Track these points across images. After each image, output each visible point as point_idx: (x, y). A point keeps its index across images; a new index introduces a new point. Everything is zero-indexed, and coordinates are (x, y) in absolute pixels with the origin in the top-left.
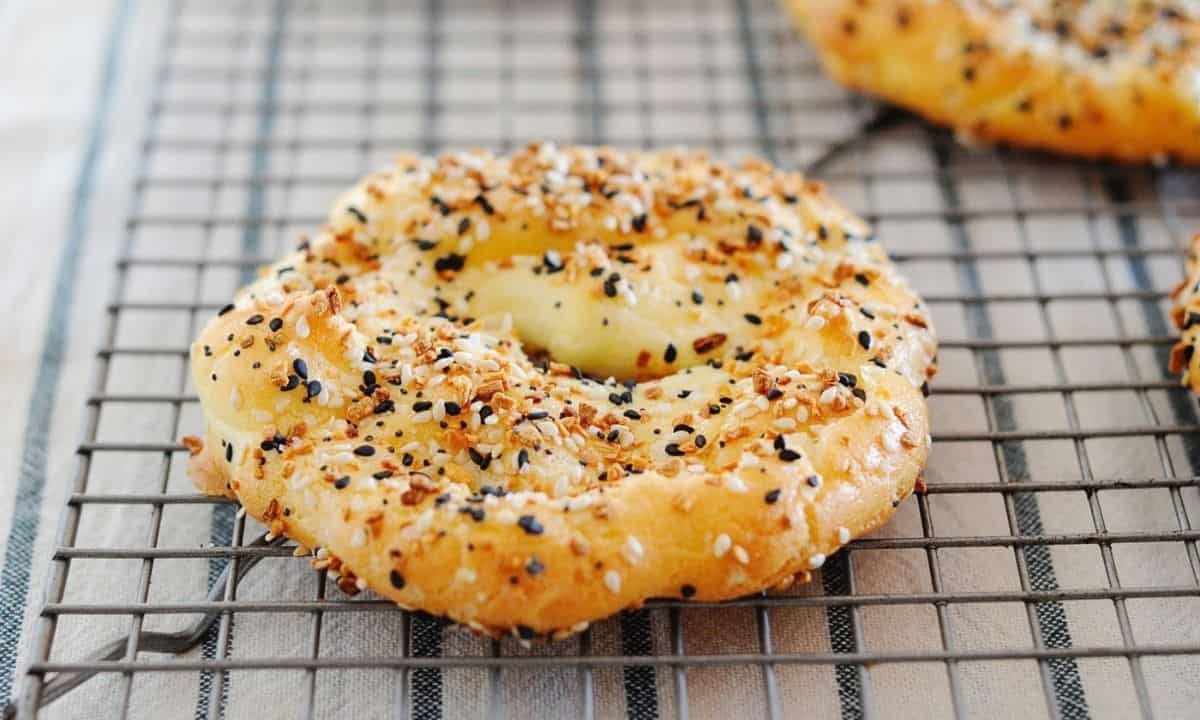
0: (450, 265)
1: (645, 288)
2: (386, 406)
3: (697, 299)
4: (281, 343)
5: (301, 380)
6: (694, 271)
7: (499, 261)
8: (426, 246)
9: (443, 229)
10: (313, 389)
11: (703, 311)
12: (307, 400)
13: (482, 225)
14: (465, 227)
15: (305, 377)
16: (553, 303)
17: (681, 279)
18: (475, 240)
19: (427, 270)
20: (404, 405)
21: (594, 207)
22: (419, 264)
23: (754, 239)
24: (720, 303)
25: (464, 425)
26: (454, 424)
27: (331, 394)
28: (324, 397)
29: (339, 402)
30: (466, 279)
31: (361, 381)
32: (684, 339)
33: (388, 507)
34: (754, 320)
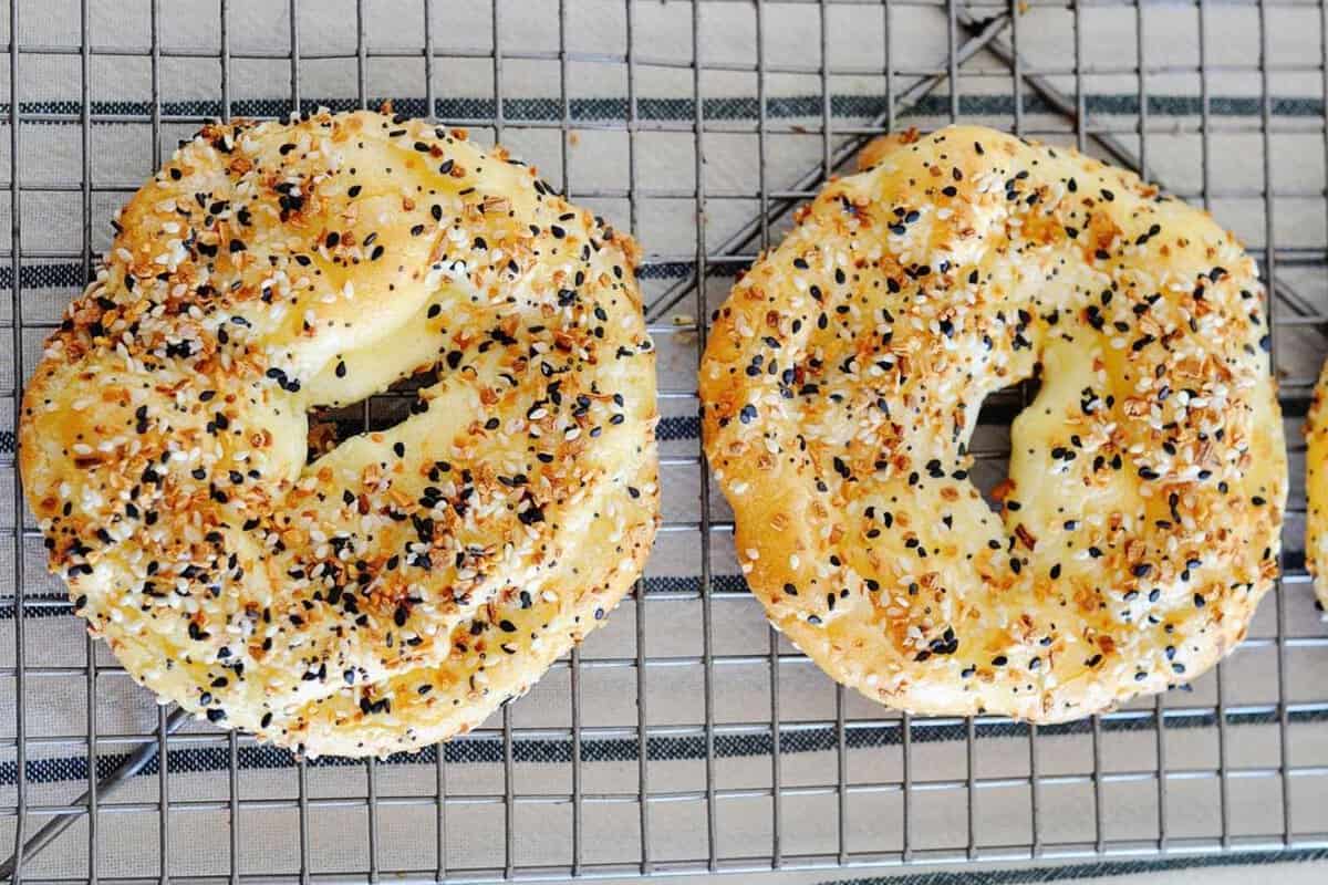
0: (1093, 318)
1: (1070, 482)
2: (894, 286)
3: (1069, 525)
4: (932, 199)
5: (904, 218)
6: (1099, 521)
7: (1101, 359)
8: (1107, 297)
9: (1121, 309)
10: (898, 229)
11: (1059, 532)
12: (890, 226)
13: (1122, 342)
14: (1122, 327)
15: (907, 221)
16: (1052, 408)
17: (1088, 510)
18: (1110, 338)
19: (1084, 302)
20: (893, 302)
21: (1153, 434)
22: (1088, 293)
23: (1139, 570)
24: (1070, 544)
25: (876, 349)
26: (875, 342)
27: (900, 243)
28: (894, 238)
29: (894, 250)
30: (1085, 332)
31: (921, 264)
32: (1029, 517)
33: (767, 303)
34: (1056, 572)
